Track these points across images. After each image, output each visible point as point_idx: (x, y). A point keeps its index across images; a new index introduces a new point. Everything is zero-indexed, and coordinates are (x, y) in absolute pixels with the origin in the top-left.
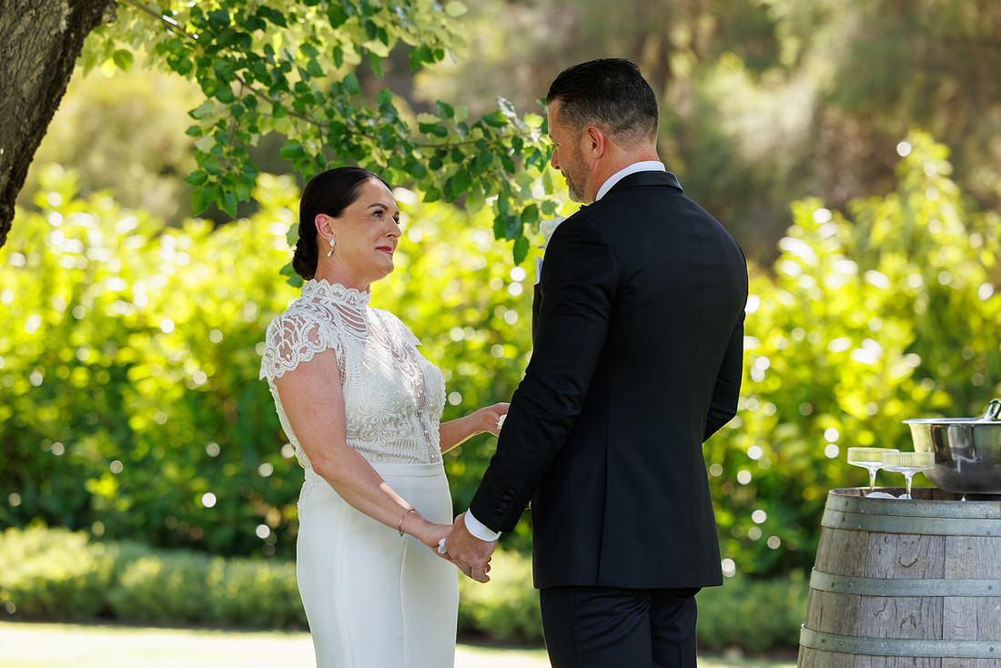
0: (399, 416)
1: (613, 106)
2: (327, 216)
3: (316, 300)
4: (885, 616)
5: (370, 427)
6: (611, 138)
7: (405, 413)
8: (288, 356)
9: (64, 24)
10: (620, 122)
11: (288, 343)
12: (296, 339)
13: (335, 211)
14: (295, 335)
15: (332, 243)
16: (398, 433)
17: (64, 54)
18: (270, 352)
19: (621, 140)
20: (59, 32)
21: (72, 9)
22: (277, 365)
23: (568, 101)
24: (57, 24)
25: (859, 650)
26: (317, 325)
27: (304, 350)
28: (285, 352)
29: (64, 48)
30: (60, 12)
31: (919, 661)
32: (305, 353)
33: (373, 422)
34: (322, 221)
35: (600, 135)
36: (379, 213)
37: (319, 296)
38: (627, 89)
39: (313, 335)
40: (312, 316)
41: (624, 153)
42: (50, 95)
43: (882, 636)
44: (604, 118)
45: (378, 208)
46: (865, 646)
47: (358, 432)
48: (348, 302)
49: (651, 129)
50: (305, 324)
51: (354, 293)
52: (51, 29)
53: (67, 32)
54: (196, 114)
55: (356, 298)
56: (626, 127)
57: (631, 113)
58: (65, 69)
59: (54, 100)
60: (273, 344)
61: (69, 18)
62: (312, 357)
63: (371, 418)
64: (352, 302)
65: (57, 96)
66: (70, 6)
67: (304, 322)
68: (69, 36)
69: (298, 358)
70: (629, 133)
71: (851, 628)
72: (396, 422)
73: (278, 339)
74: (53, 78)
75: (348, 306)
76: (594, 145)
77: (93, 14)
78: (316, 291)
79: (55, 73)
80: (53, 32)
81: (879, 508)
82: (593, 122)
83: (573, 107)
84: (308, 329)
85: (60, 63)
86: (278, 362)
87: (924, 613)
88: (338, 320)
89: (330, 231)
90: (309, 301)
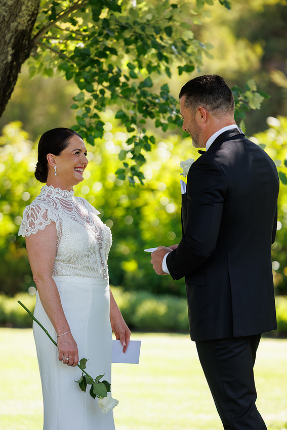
0: (89, 253)
1: (211, 97)
2: (52, 155)
3: (48, 196)
5: (75, 258)
6: (210, 113)
7: (92, 252)
8: (33, 226)
9: (10, 58)
10: (215, 105)
11: (33, 220)
12: (37, 218)
13: (57, 152)
14: (36, 215)
15: (55, 168)
16: (89, 261)
17: (11, 72)
18: (24, 223)
19: (215, 114)
20: (7, 62)
21: (14, 51)
22: (27, 230)
23: (189, 96)
24: (6, 58)
26: (47, 210)
27: (41, 224)
28: (32, 224)
29: (11, 70)
30: (7, 52)
32: (41, 225)
33: (76, 256)
34: (50, 157)
35: (205, 111)
36: (78, 153)
37: (49, 194)
38: (218, 89)
39: (45, 216)
40: (44, 205)
41: (218, 120)
42: (5, 92)
44: (207, 103)
45: (77, 151)
47: (69, 261)
48: (63, 197)
49: (230, 109)
50: (41, 211)
51: (66, 192)
52: (3, 60)
53: (12, 62)
54: (76, 98)
55: (67, 194)
56: (217, 107)
57: (220, 100)
58: (12, 79)
59: (7, 94)
60: (26, 219)
61: (12, 55)
62: (44, 227)
63: (75, 255)
64: (65, 196)
65: (9, 92)
66: (13, 49)
67: (41, 209)
68: (13, 64)
69: (37, 228)
70: (219, 110)
72: (88, 256)
73: (28, 217)
74: (6, 84)
75: (64, 199)
76: (202, 117)
77: (25, 53)
78: (47, 191)
79: (6, 81)
80: (5, 62)
82: (201, 106)
83: (192, 98)
84: (43, 213)
85: (9, 77)
86: (28, 229)
88: (59, 207)
89: (54, 162)
90: (44, 197)
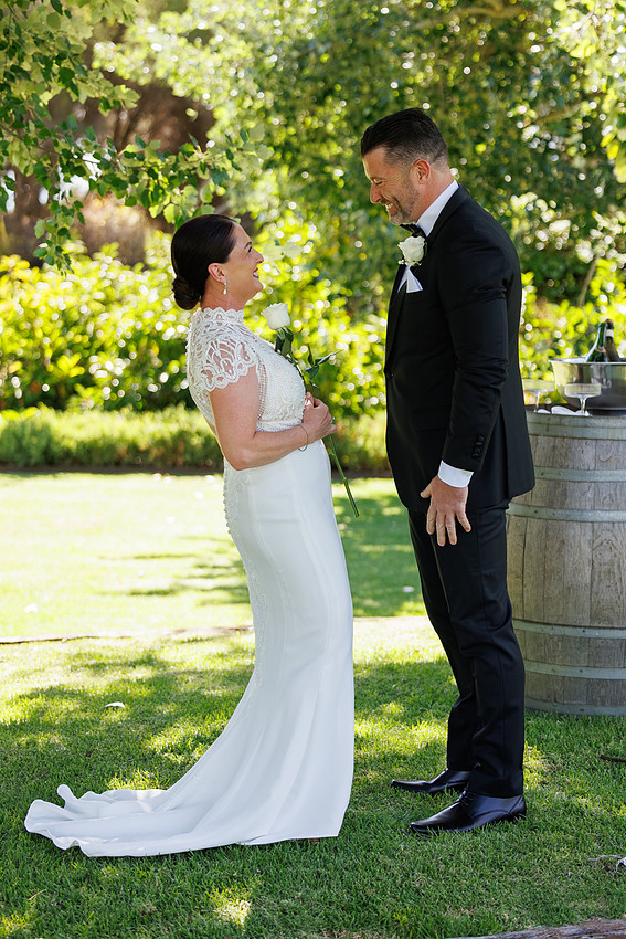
2: (216, 264)
3: (219, 324)
4: (590, 495)
6: (433, 165)
8: (230, 372)
11: (230, 361)
12: (234, 357)
14: (233, 352)
15: (226, 283)
18: (209, 369)
22: (219, 379)
23: (393, 146)
25: (572, 518)
26: (243, 344)
31: (616, 525)
37: (218, 321)
39: (243, 353)
40: (236, 337)
43: (588, 508)
46: (576, 515)
48: (239, 321)
50: (237, 345)
62: (247, 371)
67: (235, 343)
71: (563, 503)
75: (239, 324)
81: (581, 422)
84: (239, 349)
87: (618, 492)
89: (221, 274)
